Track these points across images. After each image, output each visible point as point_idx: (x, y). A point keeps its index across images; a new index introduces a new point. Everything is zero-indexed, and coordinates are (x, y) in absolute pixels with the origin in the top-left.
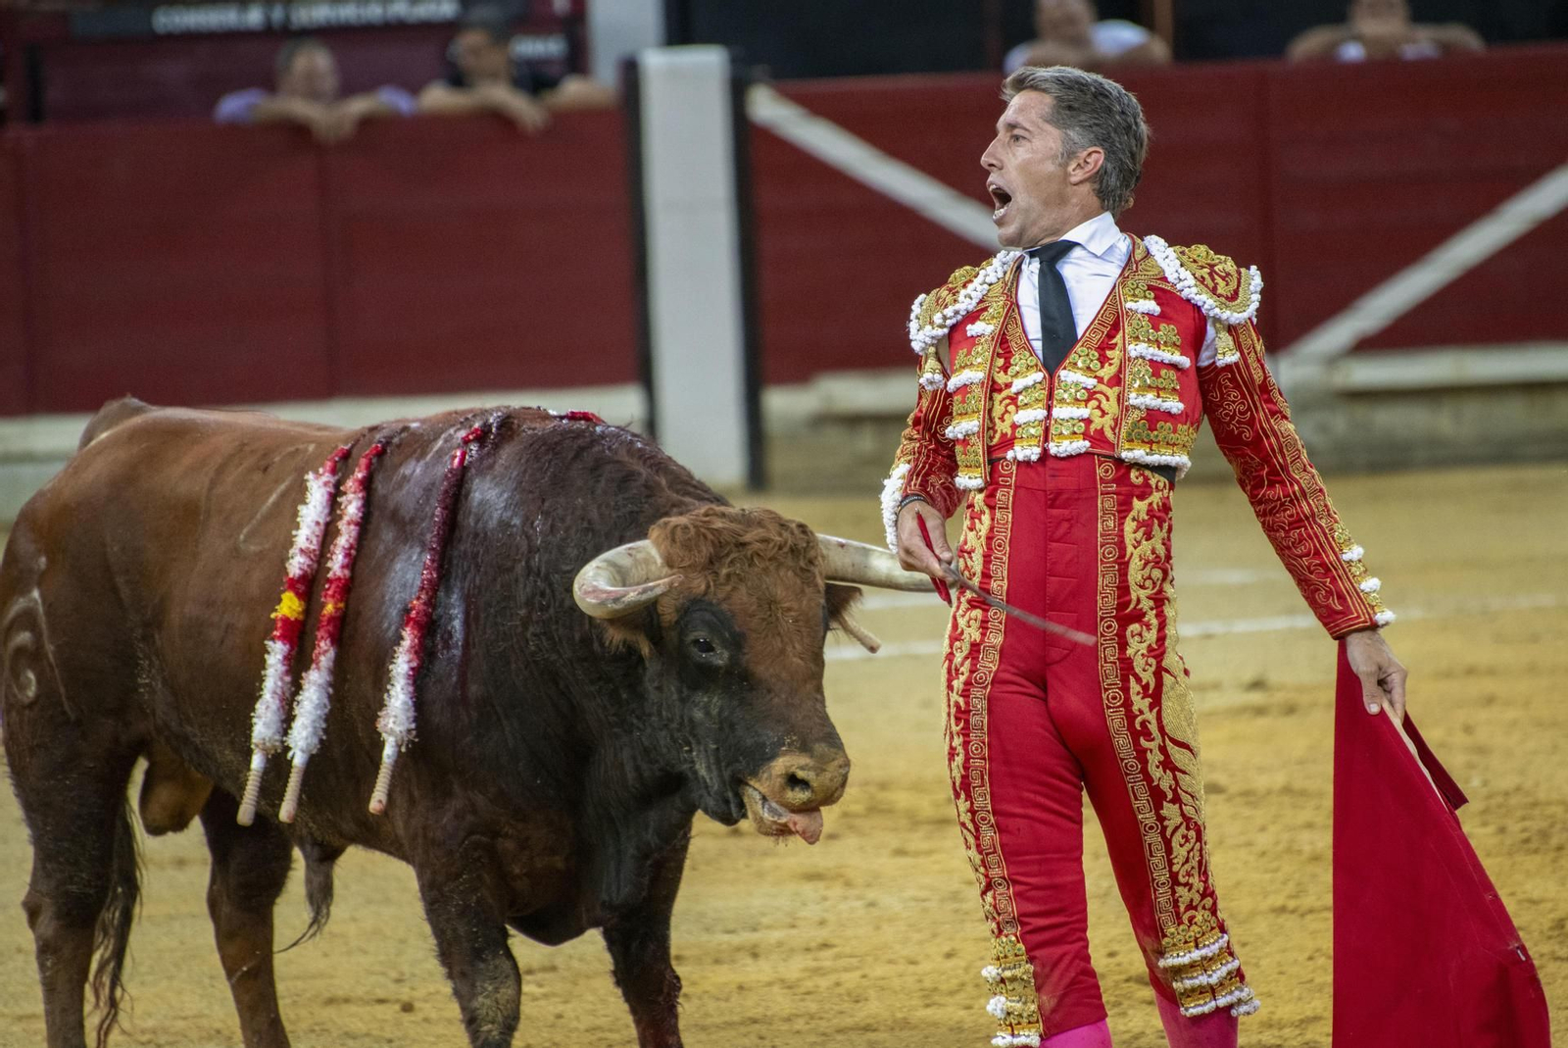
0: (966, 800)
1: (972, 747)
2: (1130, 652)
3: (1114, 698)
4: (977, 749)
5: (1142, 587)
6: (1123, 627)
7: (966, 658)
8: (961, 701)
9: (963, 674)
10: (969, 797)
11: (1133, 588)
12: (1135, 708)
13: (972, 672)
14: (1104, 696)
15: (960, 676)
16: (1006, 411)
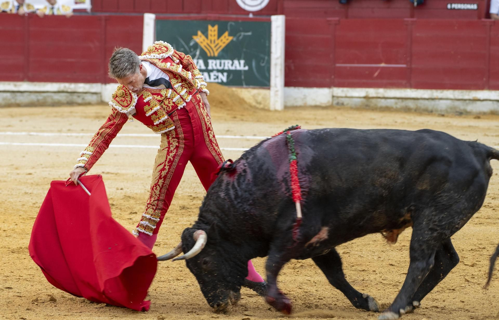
0: (163, 180)
1: (171, 170)
2: (210, 138)
3: (211, 149)
4: (172, 170)
5: (208, 122)
6: (208, 132)
7: (174, 149)
8: (172, 159)
9: (173, 152)
10: (164, 180)
11: (207, 123)
12: (216, 149)
13: (176, 152)
14: (209, 149)
15: (173, 153)
16: (169, 101)
